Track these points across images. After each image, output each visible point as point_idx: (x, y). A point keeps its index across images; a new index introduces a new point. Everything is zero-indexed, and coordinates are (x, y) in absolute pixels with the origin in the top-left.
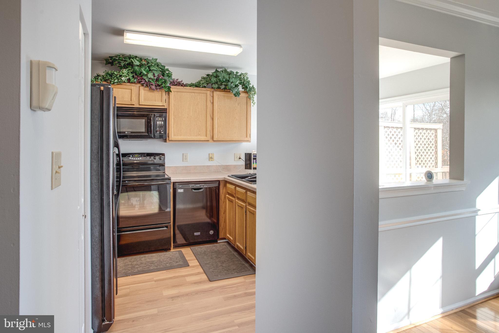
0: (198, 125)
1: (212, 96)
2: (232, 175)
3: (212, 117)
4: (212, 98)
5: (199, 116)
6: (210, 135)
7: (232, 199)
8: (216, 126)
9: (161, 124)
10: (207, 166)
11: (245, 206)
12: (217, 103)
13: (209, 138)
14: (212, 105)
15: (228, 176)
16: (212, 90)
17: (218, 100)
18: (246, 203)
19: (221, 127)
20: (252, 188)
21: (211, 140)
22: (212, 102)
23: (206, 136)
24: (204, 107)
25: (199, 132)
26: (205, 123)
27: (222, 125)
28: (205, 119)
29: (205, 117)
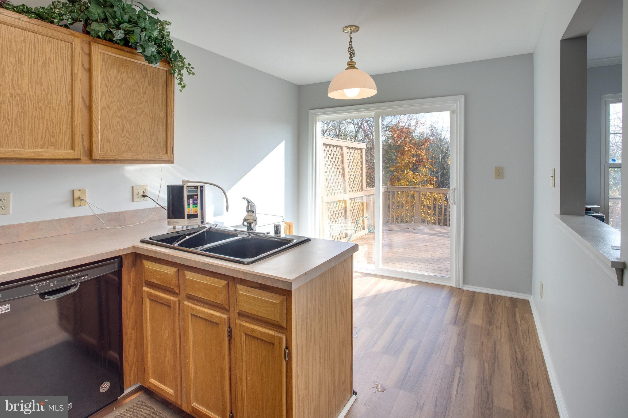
0: (47, 120)
1: (87, 52)
2: (150, 238)
3: (87, 101)
4: (86, 58)
5: (49, 97)
6: (84, 146)
7: (169, 300)
8: (98, 126)
10: (69, 219)
11: (227, 321)
12: (101, 71)
13: (79, 152)
14: (86, 75)
15: (143, 241)
16: (87, 38)
17: (104, 67)
18: (228, 311)
19: (110, 128)
20: (245, 273)
21: (85, 159)
22: (87, 66)
23: (73, 148)
24: (65, 74)
25: (52, 138)
26: (69, 116)
27: (112, 125)
28: (68, 107)
29: (67, 102)
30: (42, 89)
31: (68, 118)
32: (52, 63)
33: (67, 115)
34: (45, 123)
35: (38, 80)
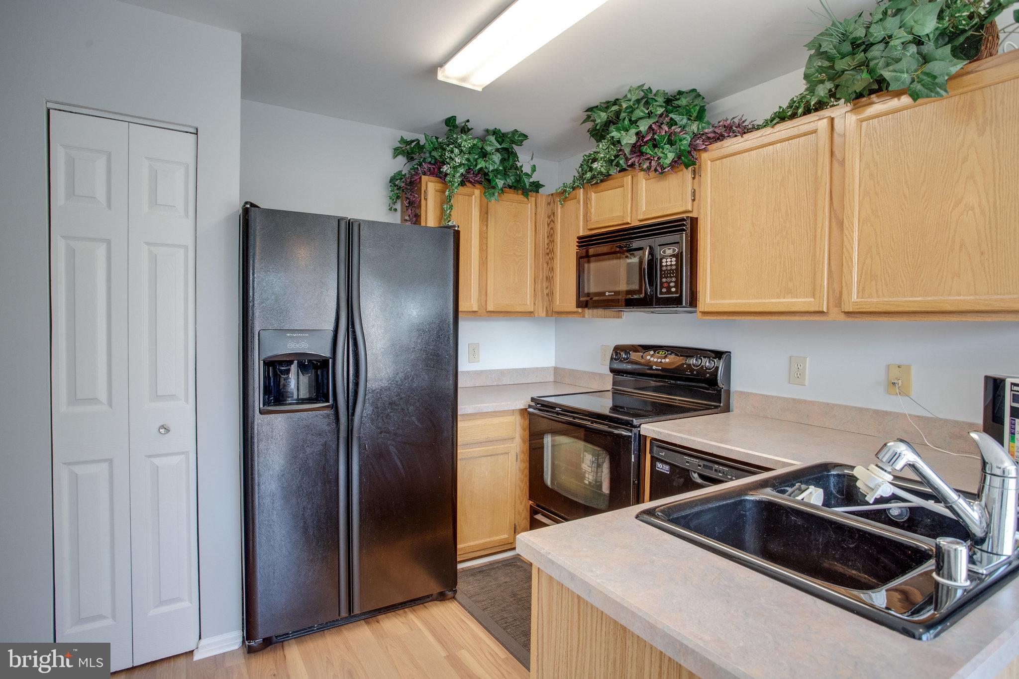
0: (784, 257)
1: (843, 132)
3: (841, 215)
4: (841, 143)
8: (853, 253)
9: (671, 265)
10: (876, 412)
16: (843, 109)
19: (879, 254)
21: (837, 310)
22: (841, 157)
23: (813, 294)
24: (807, 184)
25: (789, 282)
26: (812, 246)
27: (882, 246)
28: (811, 232)
29: (810, 225)
30: (780, 217)
31: (810, 250)
32: (791, 176)
33: (809, 244)
34: (782, 263)
35: (776, 206)
